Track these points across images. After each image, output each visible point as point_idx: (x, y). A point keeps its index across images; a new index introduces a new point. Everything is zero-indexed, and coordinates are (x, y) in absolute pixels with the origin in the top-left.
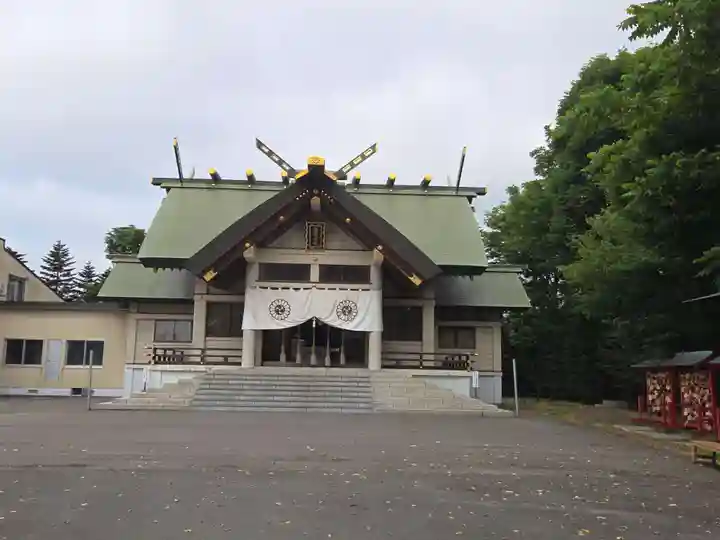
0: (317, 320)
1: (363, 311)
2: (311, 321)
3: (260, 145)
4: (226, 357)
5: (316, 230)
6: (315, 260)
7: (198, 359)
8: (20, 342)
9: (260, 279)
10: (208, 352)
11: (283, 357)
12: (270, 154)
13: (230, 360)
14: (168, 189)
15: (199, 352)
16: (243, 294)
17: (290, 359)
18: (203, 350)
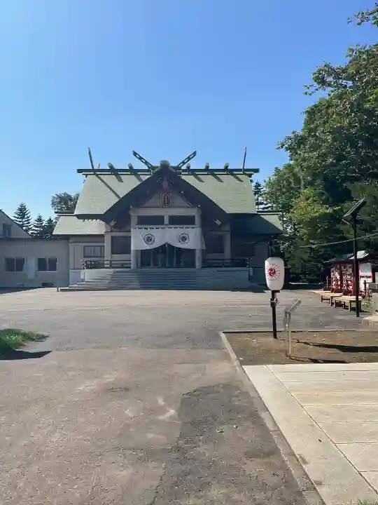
0: (169, 245)
1: (192, 239)
2: (165, 245)
3: (135, 154)
4: (123, 264)
5: (166, 197)
6: (166, 213)
7: (109, 266)
8: (13, 260)
9: (138, 224)
10: (113, 262)
11: (152, 264)
12: (141, 158)
13: (125, 266)
14: (87, 175)
15: (109, 262)
16: (130, 231)
17: (156, 264)
18: (111, 262)
